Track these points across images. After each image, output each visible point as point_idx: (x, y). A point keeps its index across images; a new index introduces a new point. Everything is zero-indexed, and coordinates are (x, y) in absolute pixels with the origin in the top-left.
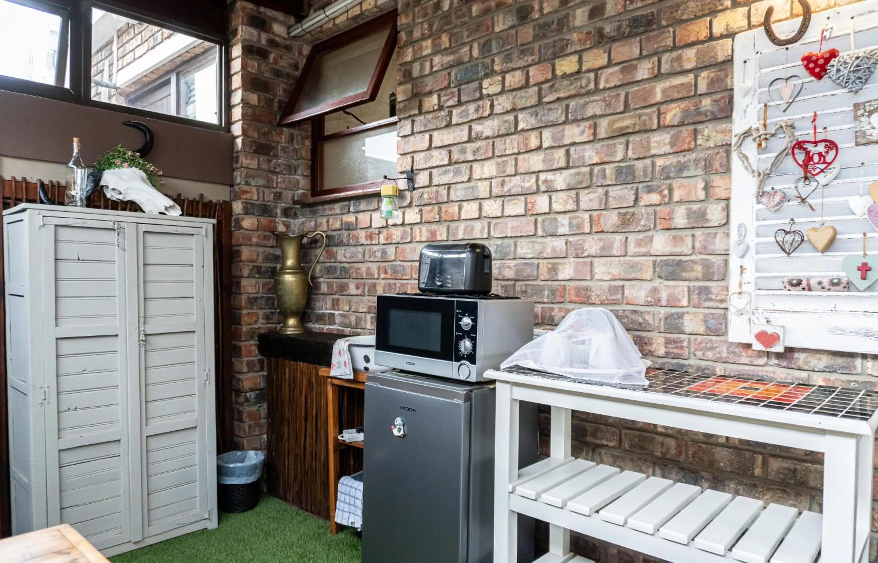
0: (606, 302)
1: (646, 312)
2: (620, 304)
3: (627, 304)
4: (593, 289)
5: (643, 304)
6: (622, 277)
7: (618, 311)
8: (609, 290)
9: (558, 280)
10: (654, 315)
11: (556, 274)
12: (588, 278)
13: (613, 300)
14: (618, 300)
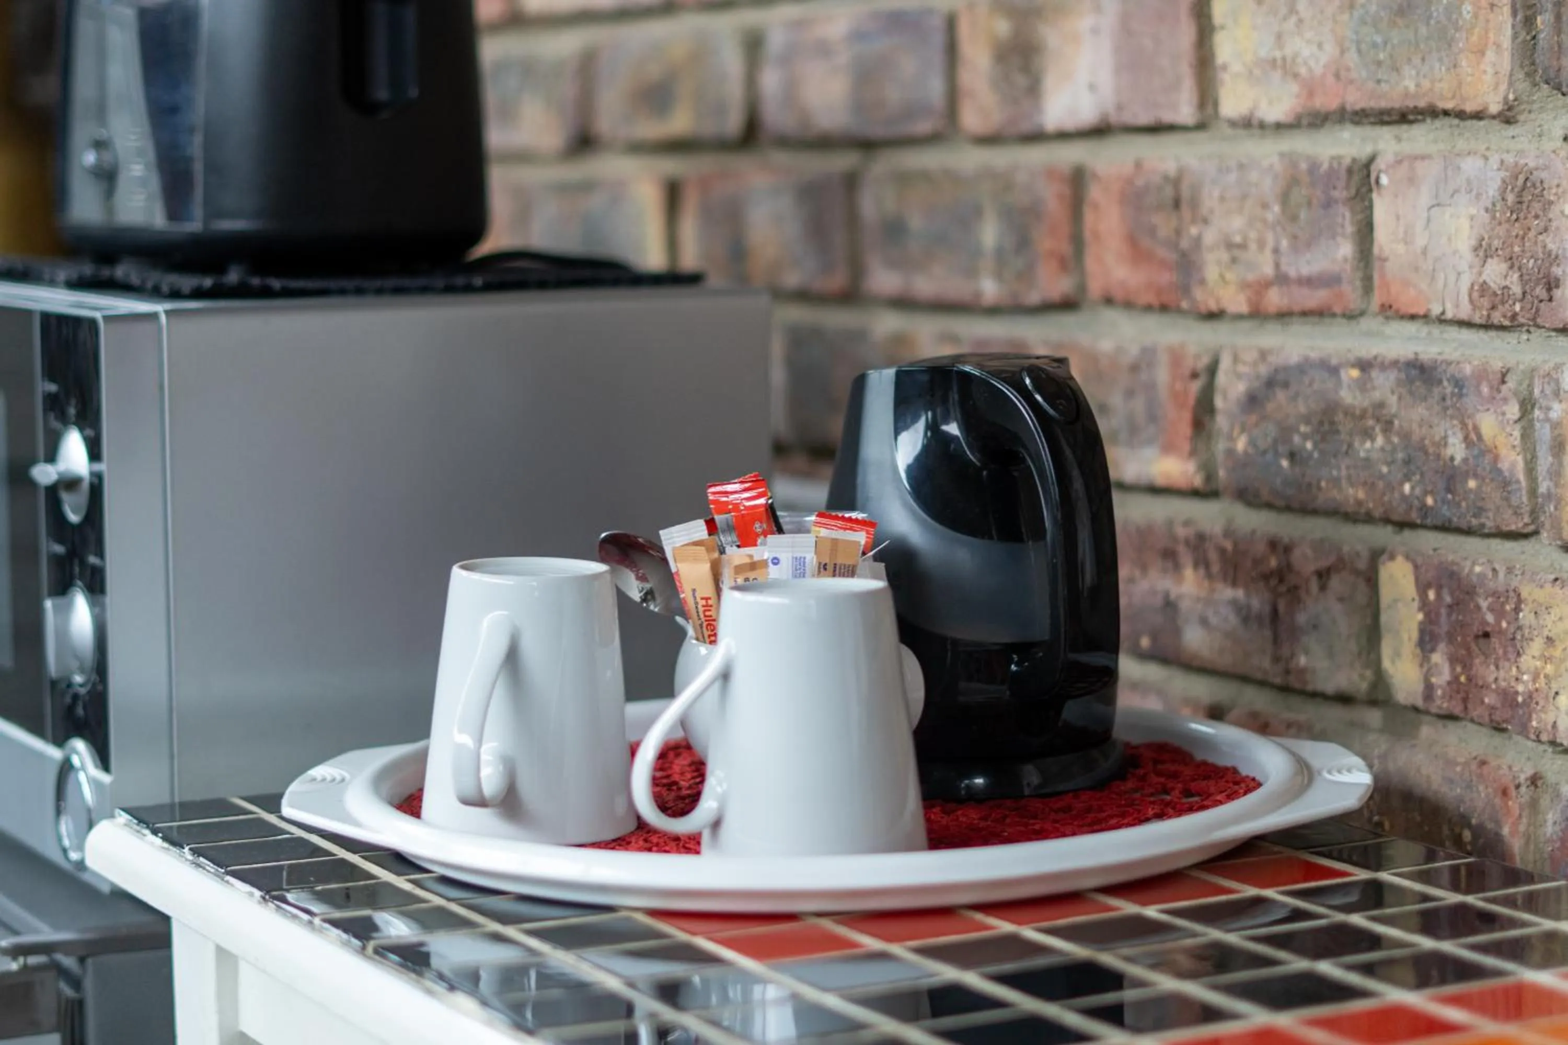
0: (1275, 299)
1: (1481, 375)
2: (1351, 316)
3: (1389, 312)
4: (1210, 199)
5: (1465, 311)
6: (1355, 100)
7: (1334, 371)
8: (1285, 198)
9: (1037, 137)
10: (1527, 405)
11: (1034, 90)
12: (1186, 113)
13: (1309, 282)
14: (1329, 280)
